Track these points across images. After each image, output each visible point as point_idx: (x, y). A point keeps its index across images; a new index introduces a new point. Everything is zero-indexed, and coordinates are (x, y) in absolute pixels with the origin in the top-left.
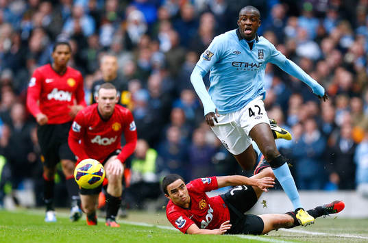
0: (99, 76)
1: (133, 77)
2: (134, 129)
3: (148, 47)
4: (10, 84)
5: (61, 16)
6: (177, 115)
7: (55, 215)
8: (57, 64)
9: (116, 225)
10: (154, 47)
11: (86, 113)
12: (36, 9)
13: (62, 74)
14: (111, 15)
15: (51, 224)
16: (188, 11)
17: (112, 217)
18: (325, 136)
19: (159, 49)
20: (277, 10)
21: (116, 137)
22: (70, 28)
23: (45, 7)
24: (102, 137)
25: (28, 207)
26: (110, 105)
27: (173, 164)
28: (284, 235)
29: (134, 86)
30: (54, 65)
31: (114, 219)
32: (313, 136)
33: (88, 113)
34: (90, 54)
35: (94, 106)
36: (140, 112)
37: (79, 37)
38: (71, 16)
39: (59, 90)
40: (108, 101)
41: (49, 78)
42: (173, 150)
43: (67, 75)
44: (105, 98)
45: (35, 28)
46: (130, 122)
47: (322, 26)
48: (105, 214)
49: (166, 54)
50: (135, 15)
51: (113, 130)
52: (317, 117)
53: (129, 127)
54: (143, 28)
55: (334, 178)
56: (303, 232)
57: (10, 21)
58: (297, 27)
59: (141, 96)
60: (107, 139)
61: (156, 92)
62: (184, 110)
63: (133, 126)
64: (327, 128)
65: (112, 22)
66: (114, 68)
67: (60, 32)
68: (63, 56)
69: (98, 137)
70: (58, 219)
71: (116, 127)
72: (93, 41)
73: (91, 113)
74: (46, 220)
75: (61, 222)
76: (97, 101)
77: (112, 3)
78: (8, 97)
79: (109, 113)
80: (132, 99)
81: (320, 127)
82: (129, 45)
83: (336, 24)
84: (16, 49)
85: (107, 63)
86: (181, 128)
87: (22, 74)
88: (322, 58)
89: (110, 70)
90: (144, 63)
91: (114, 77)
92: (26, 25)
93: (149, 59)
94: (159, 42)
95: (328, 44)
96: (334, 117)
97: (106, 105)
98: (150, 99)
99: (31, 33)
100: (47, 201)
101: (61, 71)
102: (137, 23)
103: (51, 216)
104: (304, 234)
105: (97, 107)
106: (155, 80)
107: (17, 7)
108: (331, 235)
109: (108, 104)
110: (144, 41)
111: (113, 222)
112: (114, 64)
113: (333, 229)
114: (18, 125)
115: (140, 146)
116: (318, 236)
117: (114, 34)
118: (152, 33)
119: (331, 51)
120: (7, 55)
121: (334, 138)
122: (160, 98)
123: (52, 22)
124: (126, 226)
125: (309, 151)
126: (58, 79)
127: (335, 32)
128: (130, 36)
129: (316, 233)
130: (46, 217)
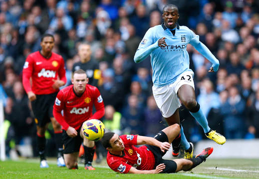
0: (77, 60)
1: (102, 60)
2: (101, 101)
3: (112, 38)
4: (12, 67)
5: (48, 16)
6: (135, 86)
7: (47, 163)
8: (44, 51)
9: (93, 169)
10: (117, 37)
11: (64, 91)
12: (30, 11)
13: (47, 58)
14: (85, 14)
15: (45, 169)
16: (141, 10)
17: (89, 162)
18: (244, 99)
19: (120, 39)
20: (207, 8)
21: (88, 108)
22: (54, 25)
23: (36, 10)
24: (77, 108)
25: (28, 157)
26: (82, 85)
27: (133, 122)
28: (216, 172)
29: (103, 66)
30: (42, 52)
31: (90, 164)
32: (235, 99)
33: (66, 92)
34: (70, 44)
35: (71, 86)
36: (108, 85)
37: (62, 32)
38: (55, 16)
39: (46, 70)
40: (80, 83)
41: (39, 62)
42: (133, 112)
43: (52, 59)
44: (78, 81)
45: (29, 26)
46: (98, 96)
47: (240, 18)
48: (83, 161)
49: (125, 42)
50: (102, 14)
51: (85, 103)
52: (238, 85)
53: (97, 100)
54: (108, 24)
55: (252, 130)
56: (230, 170)
57: (11, 21)
58: (221, 20)
59: (109, 73)
60: (81, 109)
61: (119, 70)
62: (140, 83)
63: (100, 99)
64: (246, 93)
65: (85, 20)
66: (88, 53)
67: (47, 28)
68: (48, 45)
69: (75, 108)
70: (50, 165)
71: (88, 100)
72: (72, 34)
73: (68, 91)
74: (41, 167)
75: (52, 168)
76: (73, 83)
77: (85, 6)
78: (10, 77)
79: (82, 91)
80: (102, 76)
81: (240, 93)
82: (98, 36)
83: (250, 17)
84: (15, 41)
85: (83, 50)
86: (138, 96)
87: (20, 60)
88: (240, 42)
89: (85, 55)
90: (110, 49)
91: (88, 59)
92: (22, 23)
93: (114, 46)
94: (120, 34)
95: (244, 32)
96: (251, 85)
97: (79, 86)
98: (115, 75)
99: (26, 29)
100: (40, 153)
101: (48, 56)
102: (104, 20)
103: (44, 163)
104: (231, 171)
105: (73, 87)
106: (119, 61)
107: (16, 10)
108: (251, 171)
109: (81, 85)
110: (110, 33)
111: (90, 166)
112: (88, 50)
113: (251, 167)
114: (19, 97)
115: (109, 110)
116: (241, 173)
117: (87, 29)
118: (115, 26)
119: (247, 37)
120: (9, 46)
121: (251, 100)
122: (122, 74)
123: (42, 21)
124: (100, 169)
125: (234, 110)
126: (45, 61)
127: (250, 23)
128: (99, 30)
129: (240, 171)
130: (41, 164)
